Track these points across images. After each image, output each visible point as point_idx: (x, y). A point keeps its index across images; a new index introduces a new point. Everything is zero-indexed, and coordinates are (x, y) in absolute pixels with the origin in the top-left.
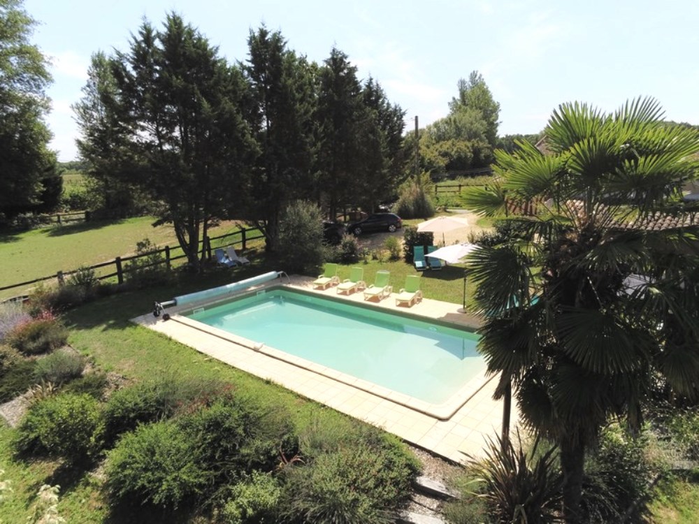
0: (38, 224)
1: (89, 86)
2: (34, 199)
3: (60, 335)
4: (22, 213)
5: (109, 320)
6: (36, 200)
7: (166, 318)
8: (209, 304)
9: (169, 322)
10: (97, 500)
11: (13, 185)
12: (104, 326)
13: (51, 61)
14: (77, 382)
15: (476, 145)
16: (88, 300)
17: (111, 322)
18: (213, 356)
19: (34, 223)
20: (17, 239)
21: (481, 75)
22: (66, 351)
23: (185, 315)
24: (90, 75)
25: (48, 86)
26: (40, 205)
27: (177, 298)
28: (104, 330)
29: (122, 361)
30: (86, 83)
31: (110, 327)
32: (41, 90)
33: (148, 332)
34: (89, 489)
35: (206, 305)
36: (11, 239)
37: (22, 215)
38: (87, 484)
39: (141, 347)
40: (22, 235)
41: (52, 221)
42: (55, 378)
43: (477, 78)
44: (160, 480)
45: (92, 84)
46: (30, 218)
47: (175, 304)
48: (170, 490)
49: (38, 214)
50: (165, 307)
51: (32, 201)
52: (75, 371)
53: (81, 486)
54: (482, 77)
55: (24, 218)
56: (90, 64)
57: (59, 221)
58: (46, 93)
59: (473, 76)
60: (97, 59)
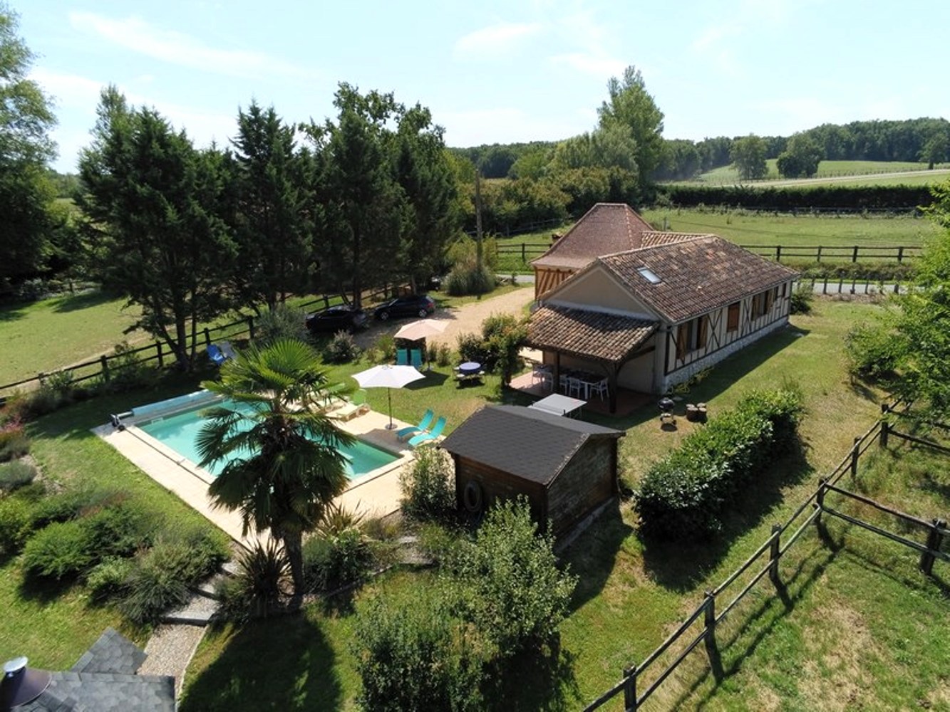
0: (46, 292)
1: (99, 128)
2: (40, 265)
3: (25, 445)
4: (29, 279)
5: (73, 429)
6: (43, 267)
7: (122, 429)
8: (168, 413)
9: (124, 433)
10: (18, 574)
11: (14, 253)
12: (67, 435)
13: (52, 102)
14: (25, 489)
15: (615, 174)
16: (63, 405)
17: (75, 431)
18: (143, 469)
19: (42, 292)
20: (19, 317)
21: (639, 72)
22: (27, 461)
23: (138, 426)
24: (100, 114)
25: (51, 128)
26: (48, 271)
27: (134, 410)
28: (66, 440)
29: (67, 471)
30: (95, 124)
31: (72, 437)
32: (44, 135)
33: (101, 443)
34: (15, 567)
35: (164, 415)
36: (14, 315)
37: (29, 282)
38: (14, 565)
39: (88, 458)
40: (26, 310)
41: (63, 289)
42: (8, 485)
43: (633, 76)
44: (51, 561)
45: (102, 125)
46: (38, 285)
47: (132, 415)
48: (57, 567)
49: (48, 280)
50: (121, 418)
51: (38, 267)
52: (25, 479)
53: (10, 566)
54: (641, 75)
55: (31, 286)
56: (100, 101)
57: (71, 290)
58: (49, 137)
59: (629, 72)
60: (107, 95)
